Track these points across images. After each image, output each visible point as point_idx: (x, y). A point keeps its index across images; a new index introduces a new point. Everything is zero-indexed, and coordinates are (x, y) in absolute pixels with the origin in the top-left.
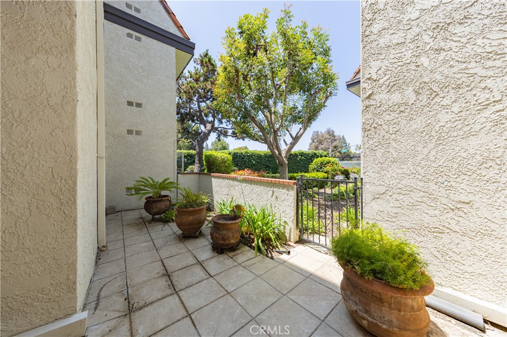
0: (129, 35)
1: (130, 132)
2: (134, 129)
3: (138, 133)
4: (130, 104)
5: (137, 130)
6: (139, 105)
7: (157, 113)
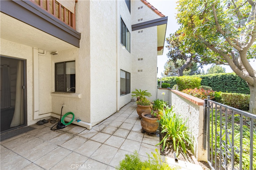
0: (139, 32)
1: (139, 71)
2: (140, 69)
3: (141, 71)
4: (139, 59)
5: (141, 69)
6: (142, 59)
7: (148, 61)
